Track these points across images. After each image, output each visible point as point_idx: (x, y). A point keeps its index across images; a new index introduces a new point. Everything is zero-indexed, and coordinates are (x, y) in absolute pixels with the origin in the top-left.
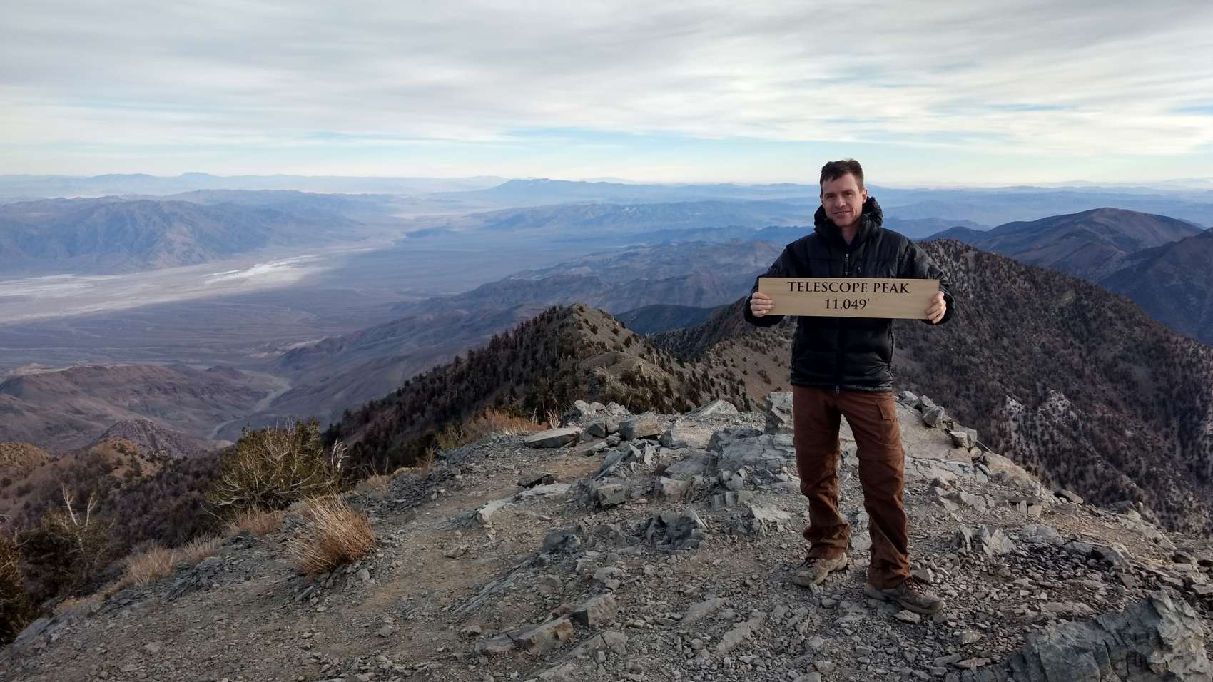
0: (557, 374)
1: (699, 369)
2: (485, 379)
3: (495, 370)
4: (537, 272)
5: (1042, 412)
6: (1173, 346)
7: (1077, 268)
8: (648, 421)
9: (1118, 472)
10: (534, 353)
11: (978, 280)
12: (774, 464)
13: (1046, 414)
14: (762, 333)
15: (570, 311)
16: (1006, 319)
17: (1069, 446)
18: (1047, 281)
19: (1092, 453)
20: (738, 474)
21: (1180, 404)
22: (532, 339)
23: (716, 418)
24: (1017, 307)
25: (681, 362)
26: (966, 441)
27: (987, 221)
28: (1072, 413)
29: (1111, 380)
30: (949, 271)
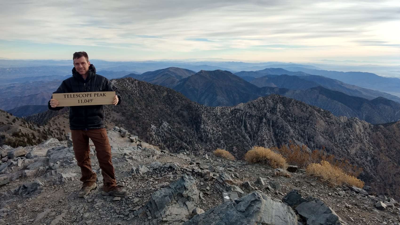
1: (46, 128)
5: (161, 128)
6: (192, 105)
7: (167, 85)
8: (21, 150)
9: (182, 142)
11: (139, 90)
12: (70, 157)
13: (162, 128)
16: (149, 101)
17: (169, 137)
18: (159, 89)
19: (175, 138)
20: (57, 163)
21: (195, 121)
23: (50, 144)
24: (151, 97)
25: (38, 126)
26: (135, 140)
27: (141, 71)
28: (169, 127)
29: (178, 116)
30: (130, 87)
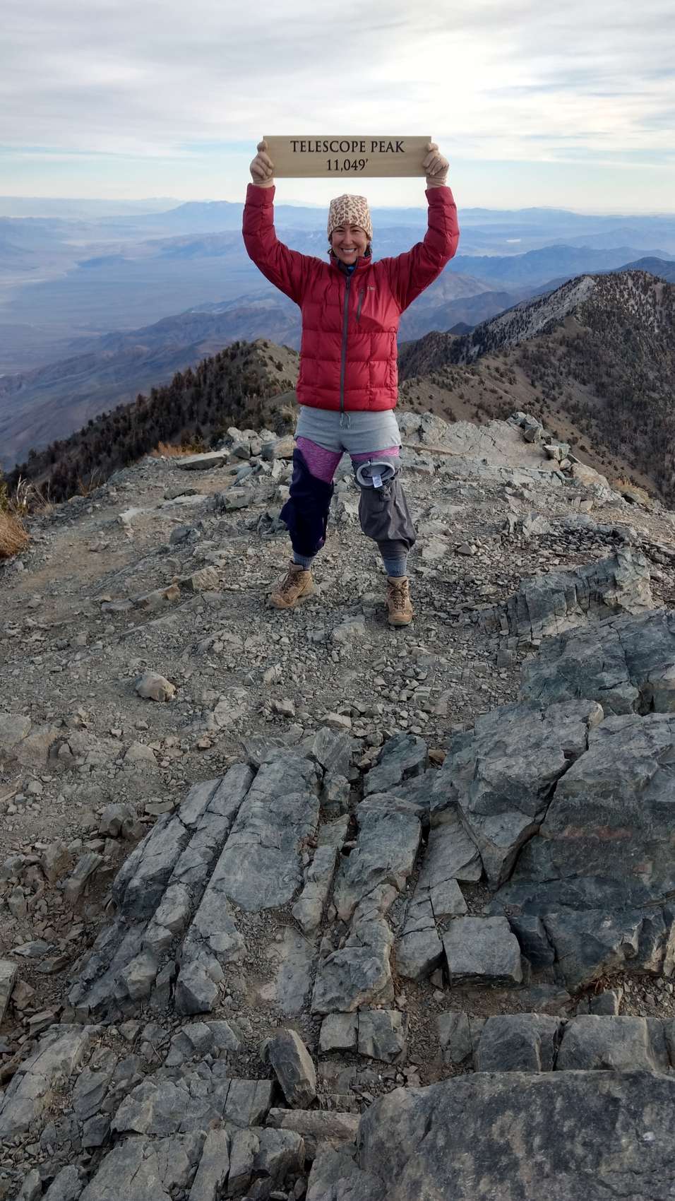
0: (243, 413)
2: (171, 419)
3: (179, 408)
4: (220, 305)
10: (219, 391)
11: (664, 313)
14: (449, 370)
15: (254, 347)
22: (216, 377)
30: (637, 303)
